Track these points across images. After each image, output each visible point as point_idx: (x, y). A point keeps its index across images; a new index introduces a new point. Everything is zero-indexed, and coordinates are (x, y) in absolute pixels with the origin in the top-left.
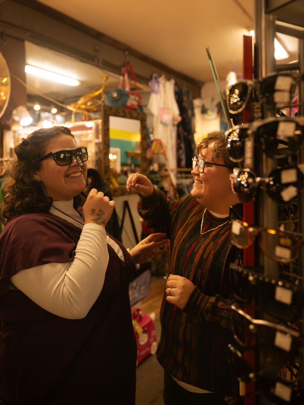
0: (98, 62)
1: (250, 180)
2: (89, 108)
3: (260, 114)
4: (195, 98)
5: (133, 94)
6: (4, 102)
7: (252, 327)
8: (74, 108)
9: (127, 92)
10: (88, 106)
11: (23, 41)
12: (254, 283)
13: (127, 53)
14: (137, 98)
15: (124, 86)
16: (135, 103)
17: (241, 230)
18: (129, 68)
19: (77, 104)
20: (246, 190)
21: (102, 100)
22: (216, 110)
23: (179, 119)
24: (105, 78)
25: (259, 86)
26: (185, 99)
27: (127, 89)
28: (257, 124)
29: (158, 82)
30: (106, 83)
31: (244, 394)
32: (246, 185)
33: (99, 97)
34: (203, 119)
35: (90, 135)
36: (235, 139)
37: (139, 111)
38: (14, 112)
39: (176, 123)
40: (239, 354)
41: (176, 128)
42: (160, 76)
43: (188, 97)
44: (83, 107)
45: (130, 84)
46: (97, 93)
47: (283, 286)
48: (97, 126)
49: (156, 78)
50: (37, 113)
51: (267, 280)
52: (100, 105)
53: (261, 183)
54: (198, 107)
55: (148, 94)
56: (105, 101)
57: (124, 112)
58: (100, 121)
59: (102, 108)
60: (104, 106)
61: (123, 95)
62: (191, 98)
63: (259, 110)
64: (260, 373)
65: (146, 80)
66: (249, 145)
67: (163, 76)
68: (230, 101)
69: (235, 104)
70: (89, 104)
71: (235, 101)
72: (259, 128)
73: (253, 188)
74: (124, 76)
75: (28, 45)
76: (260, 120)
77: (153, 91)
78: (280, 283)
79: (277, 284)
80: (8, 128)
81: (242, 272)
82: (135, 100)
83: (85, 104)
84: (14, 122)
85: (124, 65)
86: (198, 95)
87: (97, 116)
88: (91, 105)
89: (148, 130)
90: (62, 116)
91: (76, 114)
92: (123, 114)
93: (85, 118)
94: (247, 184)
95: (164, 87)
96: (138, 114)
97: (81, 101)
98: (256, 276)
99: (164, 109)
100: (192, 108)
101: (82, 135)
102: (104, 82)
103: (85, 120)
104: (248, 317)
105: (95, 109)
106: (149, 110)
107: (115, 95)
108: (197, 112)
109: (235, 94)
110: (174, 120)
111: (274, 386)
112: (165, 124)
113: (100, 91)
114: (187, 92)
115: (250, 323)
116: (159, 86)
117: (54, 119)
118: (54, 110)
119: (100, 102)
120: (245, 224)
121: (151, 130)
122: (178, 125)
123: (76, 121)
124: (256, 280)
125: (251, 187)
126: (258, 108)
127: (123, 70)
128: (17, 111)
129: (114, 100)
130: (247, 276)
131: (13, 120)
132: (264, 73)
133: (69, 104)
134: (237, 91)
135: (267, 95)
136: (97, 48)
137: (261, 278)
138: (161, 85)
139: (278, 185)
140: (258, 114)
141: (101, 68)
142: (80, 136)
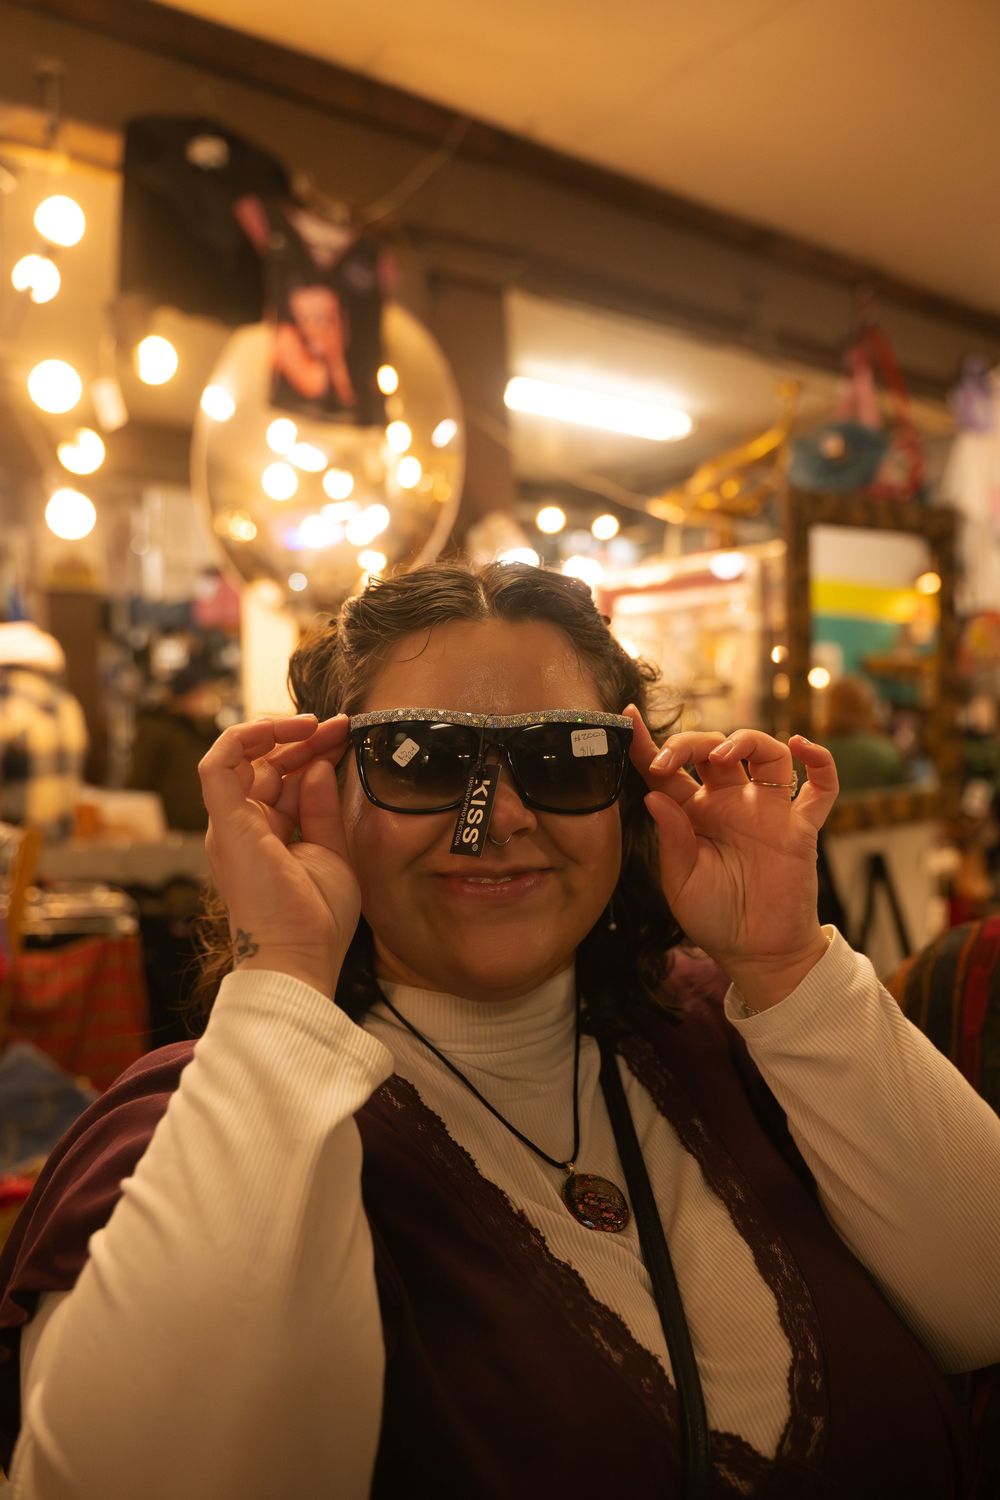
2: (731, 503)
8: (675, 508)
10: (726, 497)
11: (493, 294)
14: (909, 459)
19: (688, 491)
21: (783, 469)
29: (986, 391)
33: (770, 459)
35: (739, 606)
42: (991, 365)
44: (710, 501)
45: (881, 408)
46: (761, 447)
48: (764, 570)
52: (773, 491)
56: (793, 470)
57: (869, 508)
58: (776, 550)
59: (782, 500)
60: (791, 492)
70: (730, 488)
74: (853, 377)
77: (966, 423)
82: (902, 466)
83: (716, 488)
85: (852, 342)
88: (738, 494)
91: (685, 530)
92: (863, 515)
97: (701, 482)
101: (704, 607)
107: (834, 447)
113: (773, 439)
116: (988, 405)
117: (606, 557)
118: (608, 524)
119: (772, 480)
123: (684, 553)
127: (853, 357)
129: (830, 467)
133: (657, 493)
138: (995, 401)
142: (696, 612)
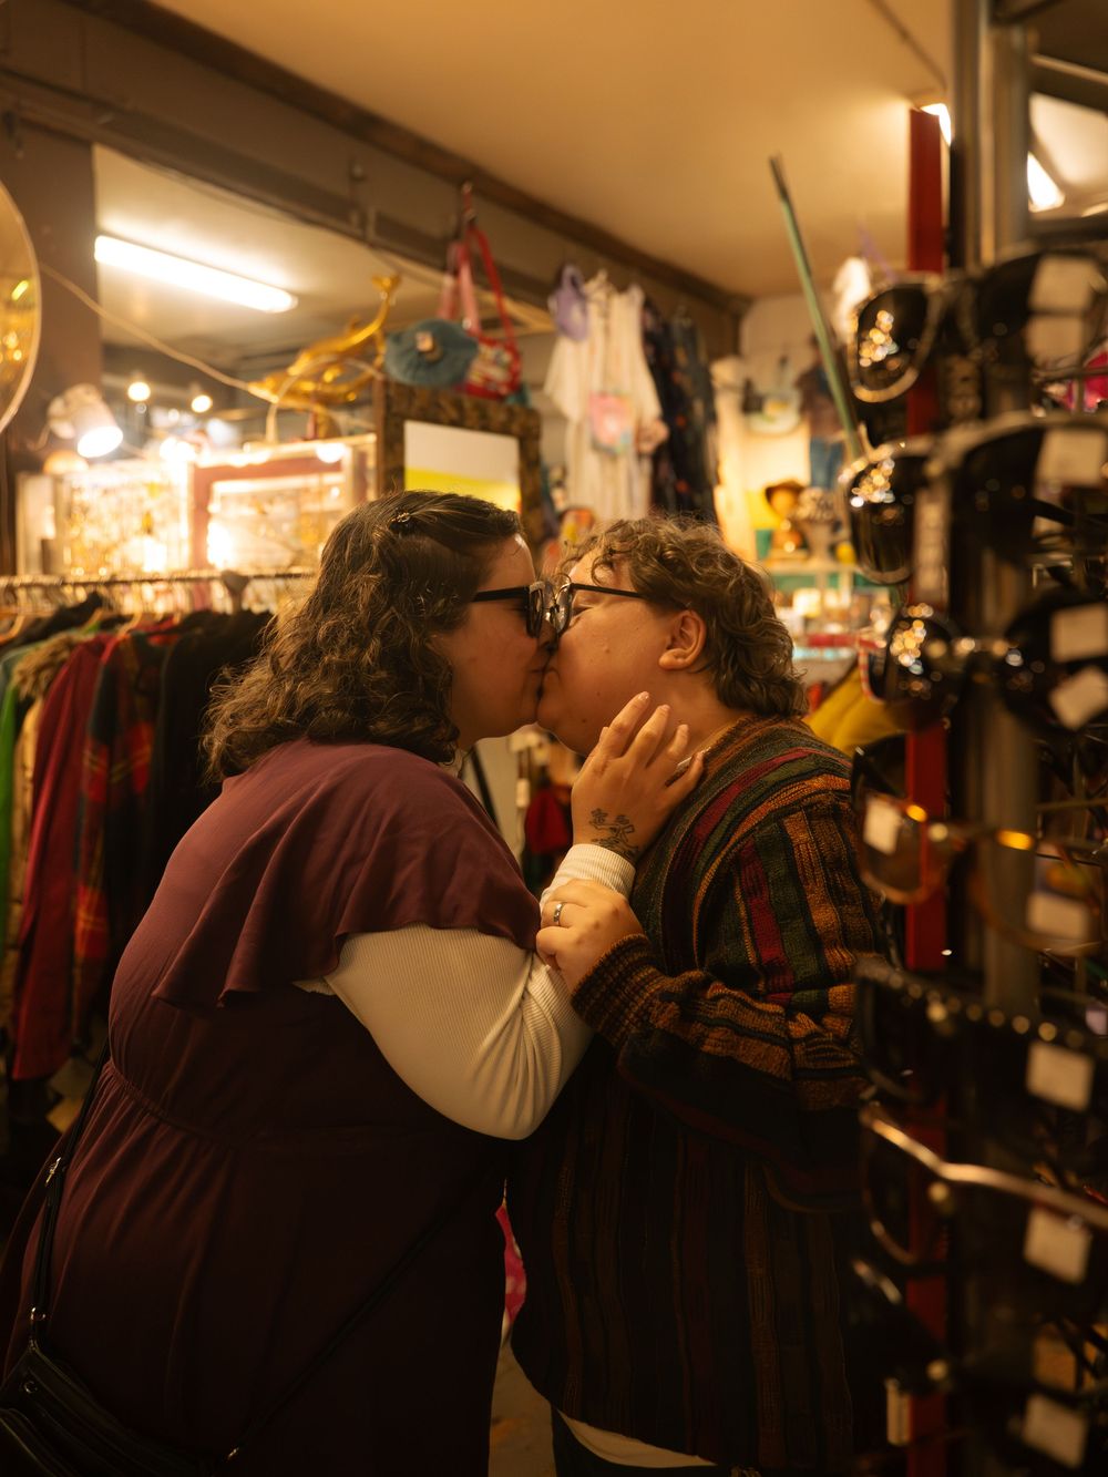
0: (363, 224)
1: (937, 650)
2: (328, 390)
3: (972, 403)
4: (718, 355)
5: (492, 343)
6: (19, 369)
7: (938, 1193)
8: (275, 391)
9: (469, 332)
10: (325, 383)
11: (86, 145)
12: (947, 1030)
13: (467, 188)
14: (507, 357)
15: (456, 309)
16: (498, 374)
17: (900, 835)
18: (476, 247)
19: (287, 376)
20: (918, 686)
21: (379, 361)
22: (795, 398)
23: (661, 432)
24: (387, 282)
25: (969, 297)
26: (681, 357)
27: (470, 322)
28: (961, 439)
29: (583, 298)
30: (393, 302)
31: (906, 1437)
32: (917, 669)
33: (366, 352)
34: (749, 432)
35: (335, 492)
36: (878, 497)
37: (511, 401)
38: (57, 407)
39: (648, 447)
40: (891, 1292)
41: (647, 466)
42: (589, 275)
43: (693, 353)
44: (309, 387)
45: (481, 306)
46: (359, 337)
47: (1059, 1043)
48: (360, 458)
49: (574, 283)
50: (141, 410)
51: (997, 1019)
52: (371, 380)
53: (974, 659)
54: (729, 387)
55: (547, 342)
56: (390, 365)
57: (459, 406)
58: (370, 440)
59: (377, 393)
60: (386, 384)
61: (453, 343)
62: (703, 357)
63: (969, 388)
64: (971, 1359)
65: (539, 291)
66: (932, 516)
67: (602, 276)
68: (859, 357)
69: (878, 366)
70: (329, 376)
71: (879, 355)
72: (971, 455)
73: (947, 677)
74: (456, 274)
75: (106, 161)
76: (971, 425)
77: (564, 330)
78: (1047, 1031)
79: (1033, 1036)
80: (35, 467)
81: (903, 992)
82: (496, 362)
83: (317, 377)
84: (56, 443)
85: (457, 236)
86: (730, 346)
87: (359, 420)
88: (336, 381)
89: (545, 473)
90: (232, 422)
91: (282, 412)
92: (453, 414)
93: (316, 426)
94: (924, 667)
95: (606, 315)
96: (511, 413)
97: (301, 365)
98: (956, 1003)
99: (603, 395)
100: (709, 394)
101: (306, 490)
102: (383, 296)
103: (315, 437)
104: (925, 1155)
105: (352, 397)
106: (549, 399)
107: (425, 343)
108: (726, 406)
109: (879, 329)
110: (640, 434)
111: (1021, 1411)
112: (607, 453)
113: (372, 329)
114: (691, 334)
115: (932, 1177)
116: (584, 312)
117: (203, 432)
118: (202, 403)
119: (370, 371)
120: (917, 813)
121: (556, 474)
122: (656, 457)
123: (282, 439)
124: (956, 1018)
125: (937, 676)
126: (965, 379)
127: (455, 251)
128: (67, 404)
129: (422, 362)
130: (923, 1005)
131: (53, 436)
132: (990, 249)
133: (257, 377)
134: (885, 319)
135: (1000, 329)
136: (358, 171)
137: (974, 1013)
138: (593, 309)
139: (1039, 667)
140: (965, 402)
141: (373, 246)
142: (296, 496)
